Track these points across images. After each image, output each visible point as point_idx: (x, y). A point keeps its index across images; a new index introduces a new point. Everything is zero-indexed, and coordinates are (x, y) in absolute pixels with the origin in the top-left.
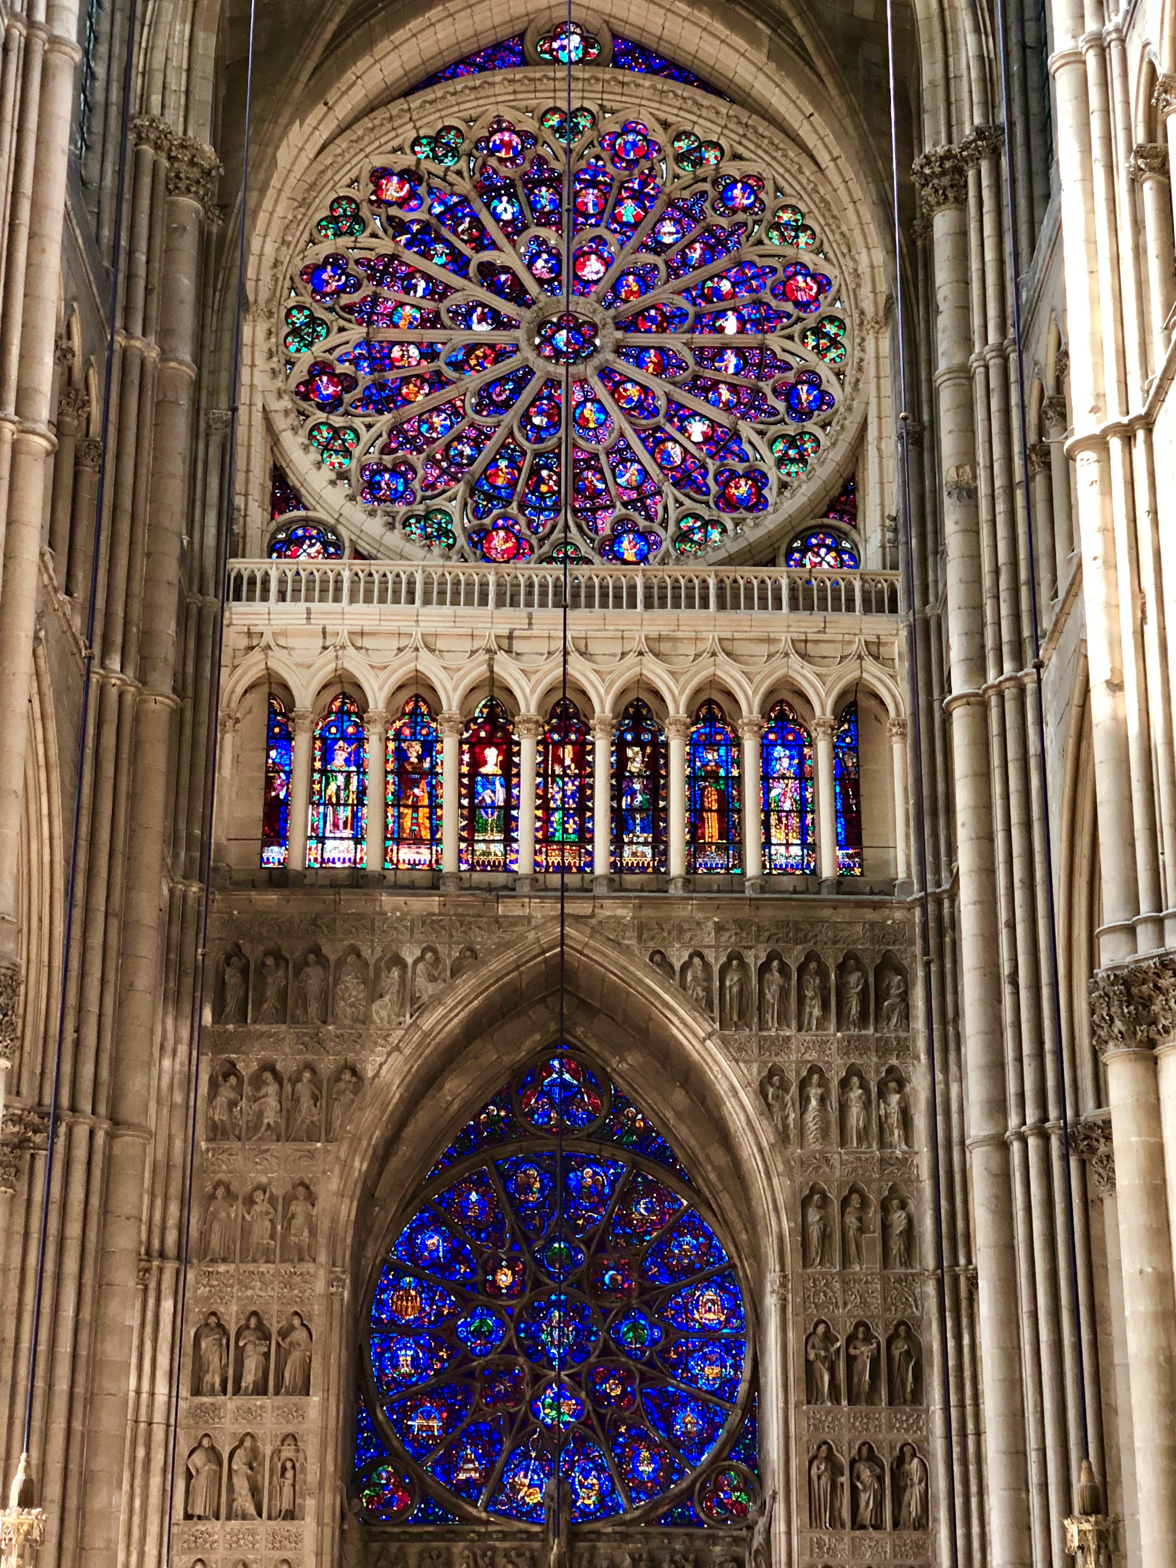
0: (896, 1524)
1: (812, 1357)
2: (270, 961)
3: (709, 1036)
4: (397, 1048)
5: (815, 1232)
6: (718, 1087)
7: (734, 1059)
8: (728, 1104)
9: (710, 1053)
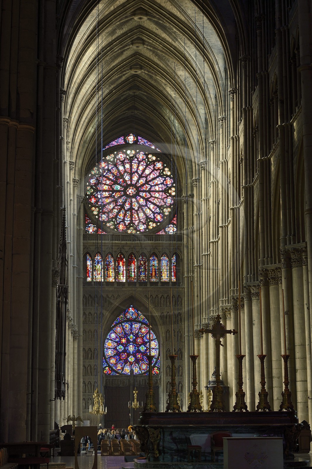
0: (178, 376)
1: (167, 353)
2: (90, 297)
3: (153, 308)
4: (108, 310)
5: (168, 336)
6: (154, 315)
7: (157, 311)
8: (156, 318)
9: (153, 310)
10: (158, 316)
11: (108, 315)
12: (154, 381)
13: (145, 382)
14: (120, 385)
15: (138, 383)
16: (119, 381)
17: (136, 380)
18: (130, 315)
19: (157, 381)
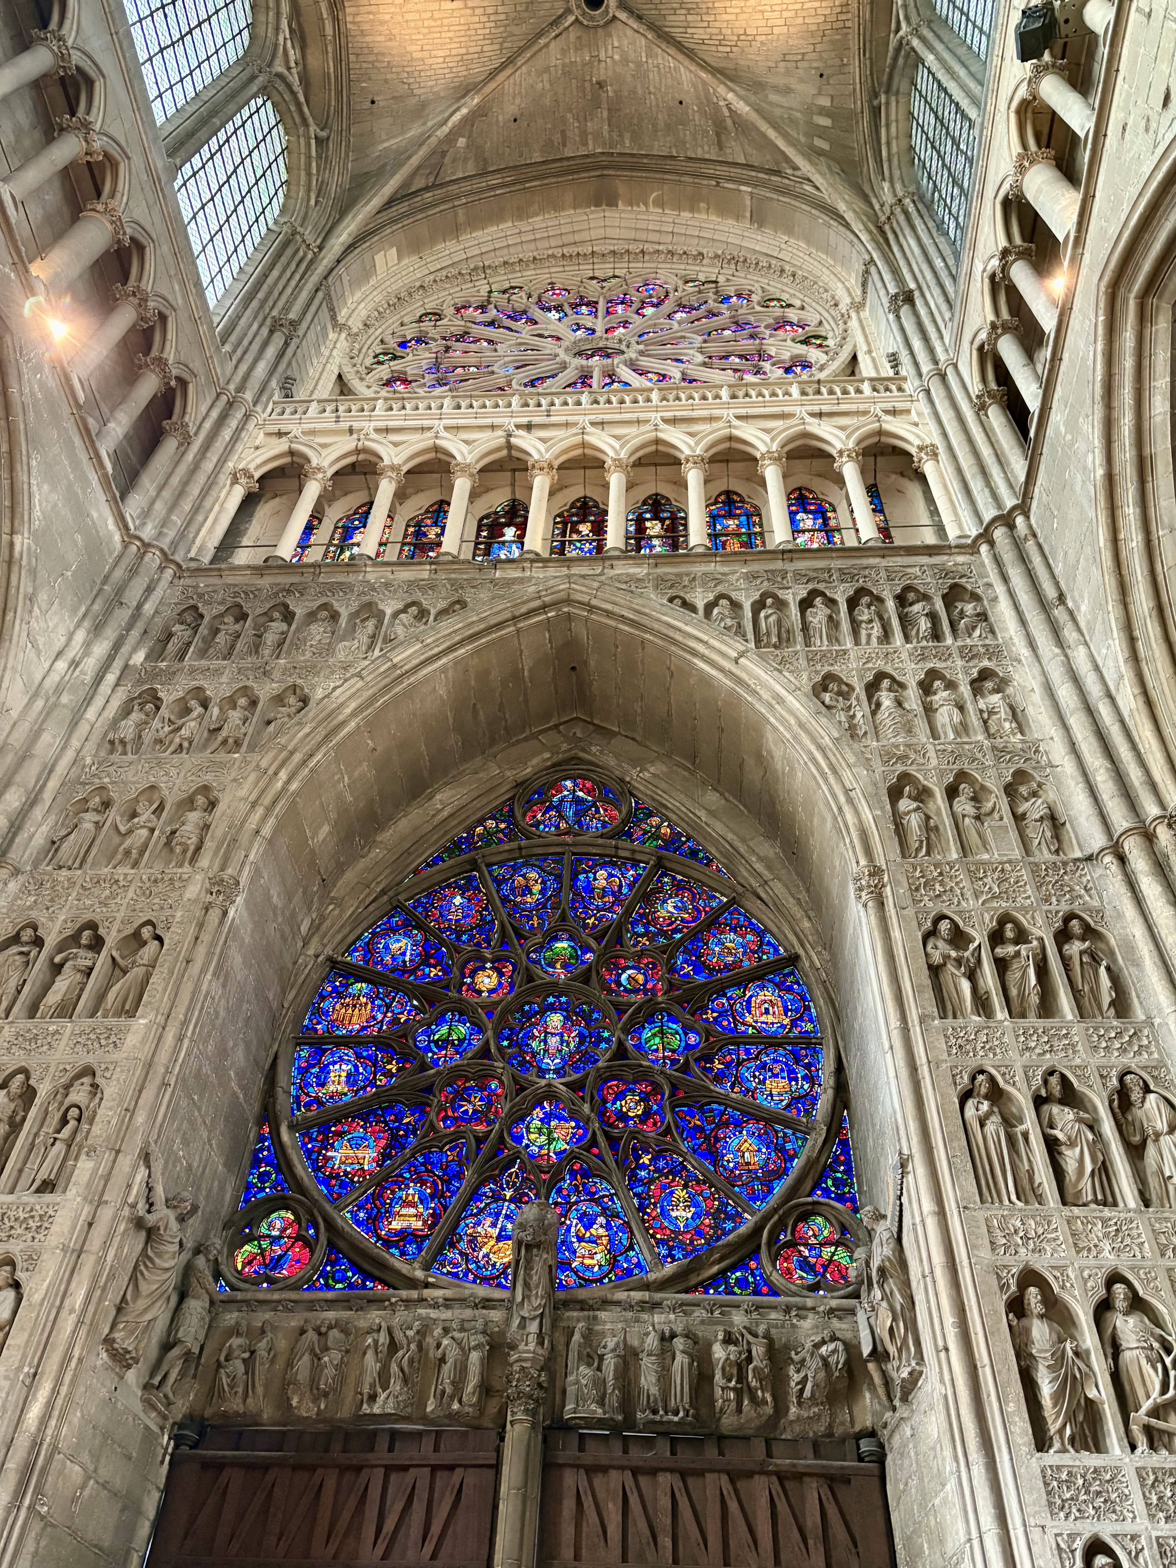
1: (936, 959)
3: (743, 654)
4: (359, 675)
5: (913, 821)
6: (758, 706)
7: (776, 669)
8: (772, 720)
9: (745, 669)
10: (790, 699)
11: (353, 705)
12: (812, 1354)
13: (691, 1365)
14: (373, 1398)
15: (610, 1381)
16: (376, 1342)
17: (589, 1335)
18: (561, 817)
19: (847, 1362)
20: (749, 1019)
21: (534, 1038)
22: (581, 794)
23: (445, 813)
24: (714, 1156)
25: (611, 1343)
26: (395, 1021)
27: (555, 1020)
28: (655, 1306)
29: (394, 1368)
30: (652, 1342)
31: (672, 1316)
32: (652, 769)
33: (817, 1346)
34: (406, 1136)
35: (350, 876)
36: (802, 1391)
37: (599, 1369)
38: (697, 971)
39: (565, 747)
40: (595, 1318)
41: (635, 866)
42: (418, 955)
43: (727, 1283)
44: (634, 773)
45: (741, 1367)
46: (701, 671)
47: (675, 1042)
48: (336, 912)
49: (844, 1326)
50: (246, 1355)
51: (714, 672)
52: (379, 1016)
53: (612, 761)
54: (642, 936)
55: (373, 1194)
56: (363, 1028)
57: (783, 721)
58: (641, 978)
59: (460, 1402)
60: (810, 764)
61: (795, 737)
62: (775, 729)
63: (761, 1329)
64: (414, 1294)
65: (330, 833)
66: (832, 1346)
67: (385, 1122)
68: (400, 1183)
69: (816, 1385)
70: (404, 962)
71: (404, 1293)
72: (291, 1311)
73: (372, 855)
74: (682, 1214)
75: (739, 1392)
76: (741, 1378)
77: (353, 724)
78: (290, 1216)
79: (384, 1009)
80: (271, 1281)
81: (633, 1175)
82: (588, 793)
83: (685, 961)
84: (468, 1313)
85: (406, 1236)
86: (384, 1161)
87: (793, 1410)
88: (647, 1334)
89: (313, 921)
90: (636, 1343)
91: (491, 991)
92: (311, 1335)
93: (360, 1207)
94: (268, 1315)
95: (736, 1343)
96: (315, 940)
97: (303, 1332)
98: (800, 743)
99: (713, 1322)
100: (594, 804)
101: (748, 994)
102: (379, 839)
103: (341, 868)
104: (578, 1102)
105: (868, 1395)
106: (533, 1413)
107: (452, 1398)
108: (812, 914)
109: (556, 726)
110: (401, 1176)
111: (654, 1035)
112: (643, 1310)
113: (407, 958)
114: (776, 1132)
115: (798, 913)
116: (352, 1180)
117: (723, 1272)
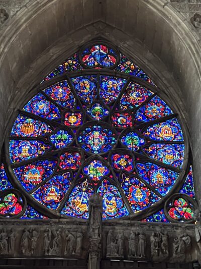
4: (25, 6)
6: (171, 25)
7: (178, 11)
8: (176, 31)
9: (166, 10)
10: (183, 24)
11: (24, 19)
12: (181, 240)
13: (144, 242)
14: (48, 251)
15: (120, 247)
16: (48, 235)
17: (113, 233)
18: (95, 60)
19: (191, 242)
20: (160, 135)
21: (90, 140)
22: (102, 51)
23: (54, 57)
24: (149, 179)
25: (120, 236)
26: (43, 132)
27: (97, 134)
28: (132, 225)
29: (54, 242)
30: (132, 236)
31: (138, 228)
32: (128, 43)
33: (182, 237)
34: (50, 170)
35: (22, 80)
36: (177, 250)
37: (116, 243)
38: (143, 118)
39: (96, 32)
40: (114, 228)
41: (122, 79)
42: (48, 109)
43: (153, 218)
44: (121, 44)
45: (159, 244)
46: (150, 9)
47: (136, 142)
48: (19, 93)
49: (190, 232)
50: (7, 238)
51: (155, 10)
52: (37, 131)
53: (113, 39)
54: (125, 105)
55: (40, 189)
56: (32, 134)
57: (179, 31)
58: (125, 120)
59: (75, 252)
60: (188, 49)
61: (184, 38)
62: (177, 34)
63: (166, 233)
64: (57, 220)
65: (17, 66)
66: (186, 238)
67: (42, 166)
68: (49, 185)
69: (182, 248)
70: (44, 112)
71: (54, 220)
72: (18, 225)
73: (30, 72)
74: (139, 197)
75: (158, 250)
76: (159, 246)
77: (24, 26)
78: (14, 195)
79: (38, 128)
80: (11, 216)
81: (123, 184)
82: (104, 51)
83: (140, 115)
84: (75, 226)
85: (52, 202)
86: (43, 178)
87: (174, 255)
88: (131, 234)
89: (11, 97)
90: (127, 236)
91: (74, 123)
92: (27, 233)
93: (37, 193)
94: (12, 226)
95: (157, 236)
96: (13, 103)
97: (24, 231)
98: (186, 41)
99: (150, 230)
100: (107, 56)
101: (160, 126)
102: (31, 66)
103: (19, 77)
104: (106, 161)
105: (196, 251)
106: (97, 255)
107: (72, 251)
108: (183, 100)
109: (92, 24)
110: (49, 183)
111: (129, 140)
112: (128, 226)
113: (45, 111)
114: (169, 172)
115: (178, 99)
116: (33, 184)
117: (152, 215)
